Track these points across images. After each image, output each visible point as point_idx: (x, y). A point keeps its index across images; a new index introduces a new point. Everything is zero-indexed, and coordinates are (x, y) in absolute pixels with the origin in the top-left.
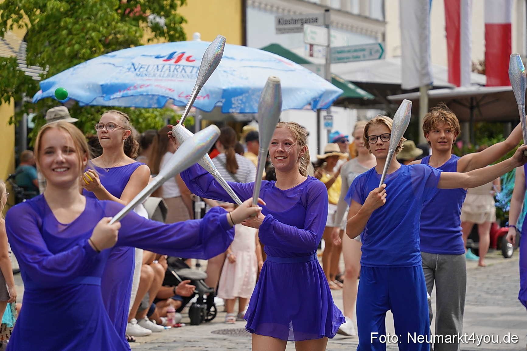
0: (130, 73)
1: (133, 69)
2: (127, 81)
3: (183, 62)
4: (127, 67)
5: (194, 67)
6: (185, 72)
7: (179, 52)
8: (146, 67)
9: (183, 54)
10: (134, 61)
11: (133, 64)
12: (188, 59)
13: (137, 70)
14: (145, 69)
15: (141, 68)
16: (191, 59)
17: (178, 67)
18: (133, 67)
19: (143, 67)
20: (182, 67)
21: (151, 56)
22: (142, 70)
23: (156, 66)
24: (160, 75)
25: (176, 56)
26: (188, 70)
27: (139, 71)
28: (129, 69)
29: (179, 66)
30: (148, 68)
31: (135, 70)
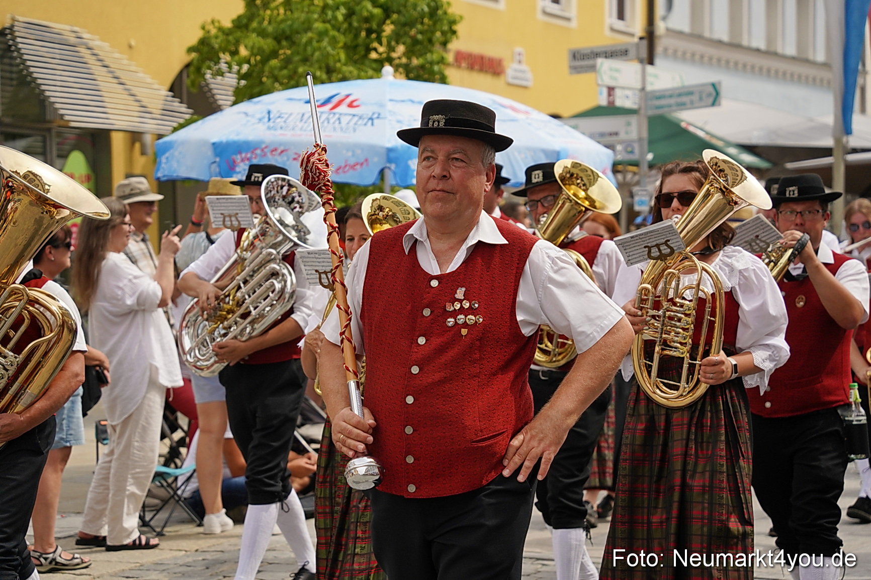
0: (261, 124)
1: (266, 120)
2: (251, 138)
3: (343, 108)
4: (258, 116)
5: (354, 115)
6: (340, 123)
7: (344, 93)
8: (286, 116)
9: (348, 96)
10: (271, 108)
11: (269, 112)
12: (350, 105)
13: (271, 121)
14: (284, 120)
15: (279, 117)
16: (355, 104)
17: (332, 115)
18: (267, 116)
19: (282, 116)
20: (337, 116)
21: (300, 100)
22: (279, 120)
23: (300, 115)
24: (301, 129)
25: (335, 101)
26: (345, 120)
27: (274, 122)
28: (260, 120)
29: (334, 114)
30: (287, 119)
31: (269, 119)
